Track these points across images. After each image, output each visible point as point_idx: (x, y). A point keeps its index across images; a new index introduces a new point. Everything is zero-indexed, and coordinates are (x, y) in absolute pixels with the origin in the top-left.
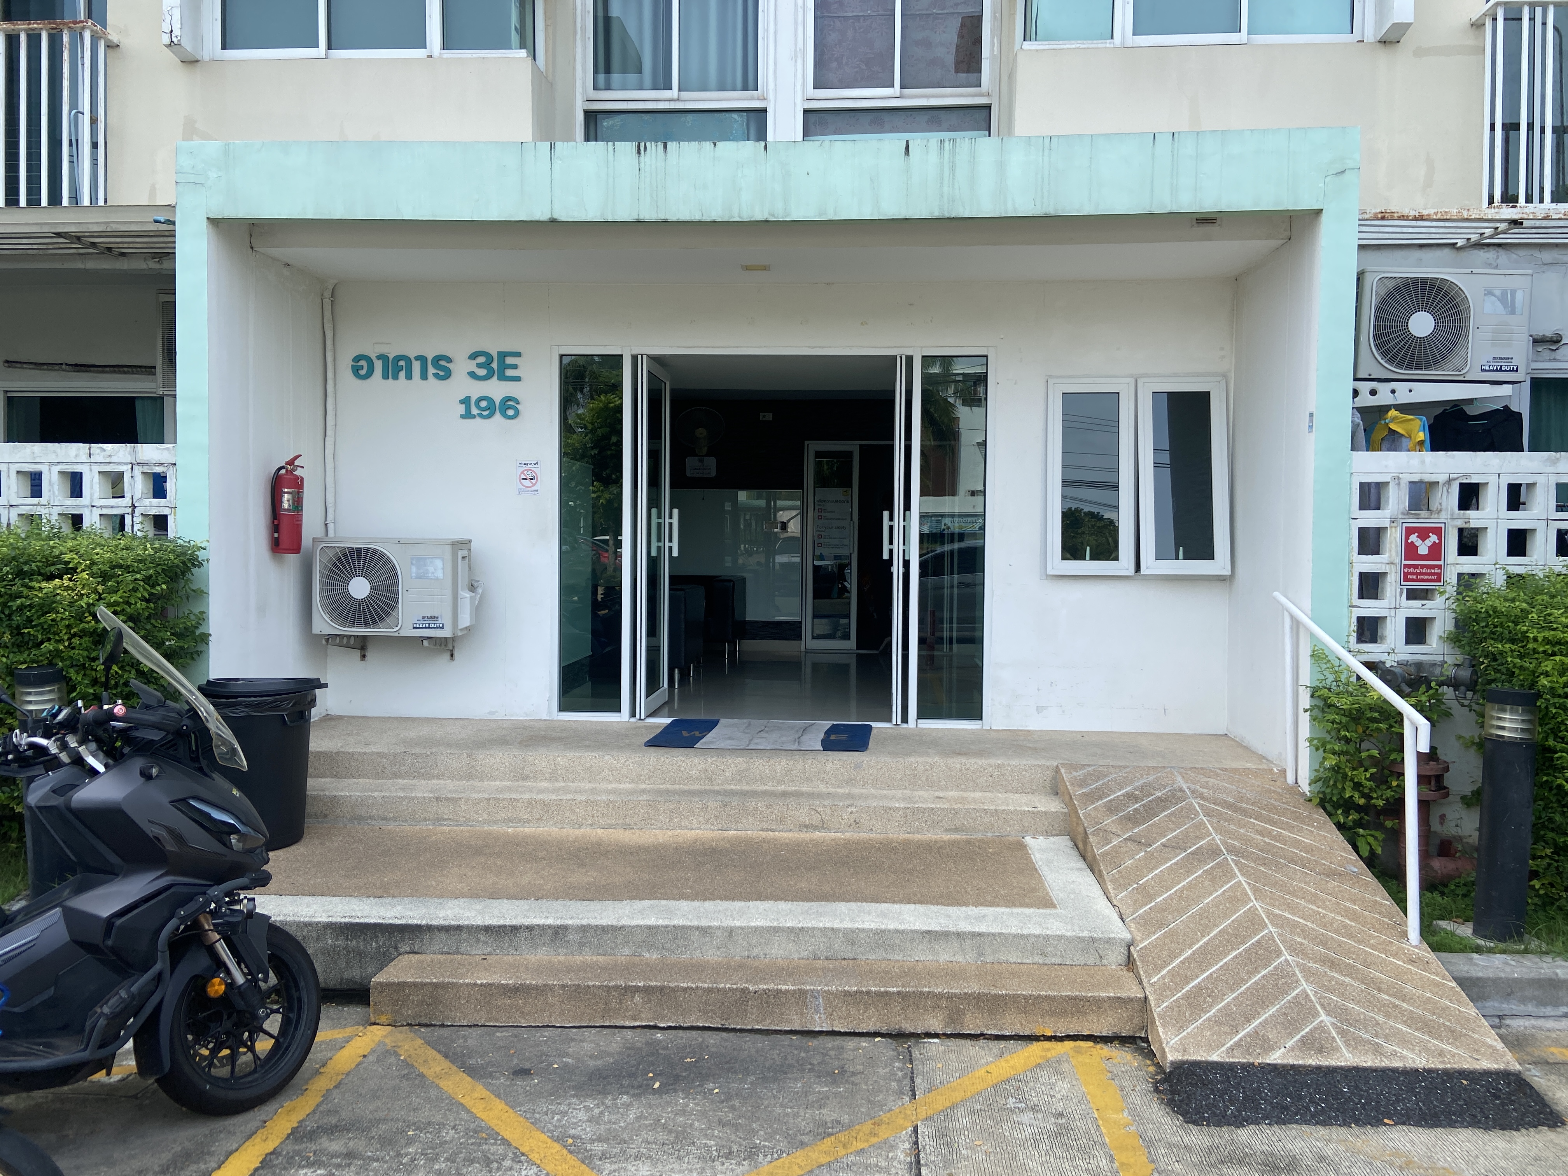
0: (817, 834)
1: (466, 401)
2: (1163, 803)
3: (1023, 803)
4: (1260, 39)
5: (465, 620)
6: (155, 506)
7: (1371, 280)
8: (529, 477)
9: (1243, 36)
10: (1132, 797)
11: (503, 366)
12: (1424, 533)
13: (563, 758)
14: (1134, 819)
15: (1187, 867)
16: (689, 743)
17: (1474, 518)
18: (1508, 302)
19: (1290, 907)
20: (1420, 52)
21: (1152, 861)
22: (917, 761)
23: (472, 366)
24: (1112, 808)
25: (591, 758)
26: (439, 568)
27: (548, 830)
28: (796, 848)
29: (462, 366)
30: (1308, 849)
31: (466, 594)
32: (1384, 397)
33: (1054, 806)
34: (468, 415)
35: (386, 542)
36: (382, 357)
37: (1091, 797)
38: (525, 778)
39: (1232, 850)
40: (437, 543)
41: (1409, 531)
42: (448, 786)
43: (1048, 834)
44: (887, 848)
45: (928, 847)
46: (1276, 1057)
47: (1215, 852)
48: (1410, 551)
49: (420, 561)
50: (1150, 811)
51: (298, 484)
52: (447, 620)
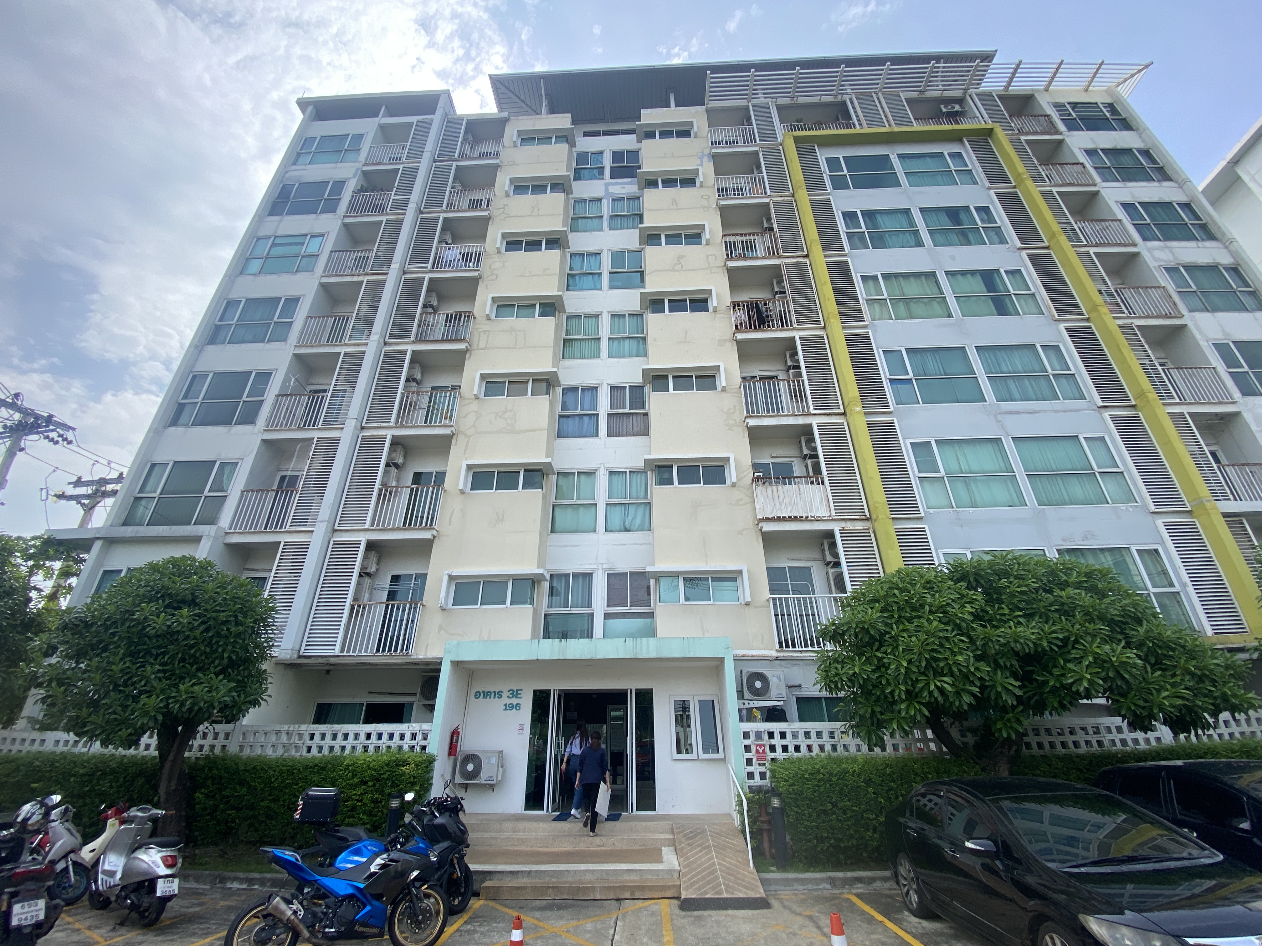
0: (602, 848)
1: (505, 705)
2: (699, 833)
3: (662, 836)
4: (716, 603)
5: (499, 778)
6: (423, 743)
7: (744, 672)
8: (521, 729)
9: (711, 602)
10: (691, 832)
11: (517, 694)
12: (760, 746)
13: (528, 825)
14: (690, 839)
15: (700, 851)
16: (565, 820)
17: (773, 742)
18: (778, 678)
19: (724, 861)
20: (755, 607)
21: (691, 850)
22: (632, 824)
23: (508, 694)
24: (684, 836)
25: (536, 824)
26: (494, 760)
27: (523, 848)
28: (595, 852)
29: (505, 694)
30: (734, 845)
31: (501, 769)
32: (751, 705)
33: (671, 837)
34: (506, 709)
35: (480, 751)
36: (484, 692)
37: (679, 833)
38: (516, 832)
39: (714, 846)
40: (494, 752)
41: (757, 746)
42: (493, 834)
43: (669, 846)
44: (622, 851)
45: (633, 850)
46: (708, 896)
47: (709, 846)
48: (758, 752)
49: (489, 758)
50: (695, 836)
51: (458, 733)
52: (495, 778)
